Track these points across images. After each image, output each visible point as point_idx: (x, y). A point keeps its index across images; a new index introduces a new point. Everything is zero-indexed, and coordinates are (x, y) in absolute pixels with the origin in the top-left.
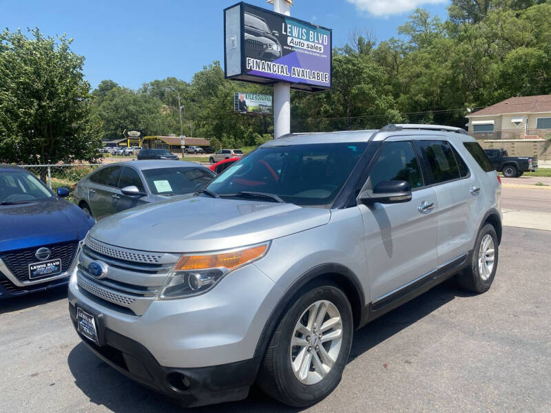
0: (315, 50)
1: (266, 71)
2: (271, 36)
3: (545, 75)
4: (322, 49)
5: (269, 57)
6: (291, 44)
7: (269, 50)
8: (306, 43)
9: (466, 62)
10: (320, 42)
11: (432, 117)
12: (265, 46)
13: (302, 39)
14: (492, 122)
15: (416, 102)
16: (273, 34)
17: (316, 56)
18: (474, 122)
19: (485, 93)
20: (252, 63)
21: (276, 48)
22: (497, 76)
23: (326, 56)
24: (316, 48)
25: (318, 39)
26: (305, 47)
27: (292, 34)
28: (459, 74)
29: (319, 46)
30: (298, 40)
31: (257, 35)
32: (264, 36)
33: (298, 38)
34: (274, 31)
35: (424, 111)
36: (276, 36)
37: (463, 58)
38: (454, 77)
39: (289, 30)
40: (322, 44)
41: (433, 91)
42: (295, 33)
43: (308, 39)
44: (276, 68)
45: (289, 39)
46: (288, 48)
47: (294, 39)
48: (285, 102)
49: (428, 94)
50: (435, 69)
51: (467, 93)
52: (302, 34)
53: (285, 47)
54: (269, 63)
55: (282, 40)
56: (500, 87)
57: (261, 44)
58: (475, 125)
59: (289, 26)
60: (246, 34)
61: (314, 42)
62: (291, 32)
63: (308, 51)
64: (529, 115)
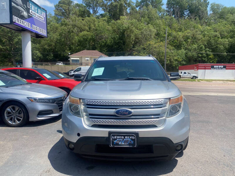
0: (40, 19)
1: (22, 24)
2: (23, 7)
3: (93, 43)
4: (43, 19)
5: (22, 17)
6: (31, 13)
7: (22, 14)
8: (37, 14)
9: (65, 34)
10: (42, 15)
11: (52, 55)
12: (21, 12)
13: (35, 12)
14: (78, 59)
15: (45, 49)
16: (24, 6)
17: (41, 21)
18: (72, 59)
19: (74, 47)
20: (15, 19)
21: (25, 14)
22: (77, 41)
23: (44, 22)
24: (41, 18)
25: (41, 14)
26: (37, 16)
27: (32, 9)
28: (62, 38)
29: (42, 17)
30: (34, 12)
31: (17, 5)
32: (20, 6)
33: (34, 11)
34: (24, 5)
35: (49, 52)
36: (25, 8)
37: (64, 32)
38: (60, 39)
39: (30, 6)
40: (43, 16)
41: (52, 44)
42: (33, 9)
43: (38, 13)
44: (26, 24)
45: (31, 11)
46: (30, 15)
47: (33, 11)
48: (29, 41)
49: (50, 45)
50: (52, 35)
51: (66, 46)
52: (36, 10)
53: (29, 14)
54: (23, 21)
55: (28, 10)
56: (78, 45)
57: (19, 10)
58: (72, 60)
59: (30, 4)
60: (12, 3)
61: (40, 14)
62: (31, 7)
63: (38, 18)
64: (91, 57)
